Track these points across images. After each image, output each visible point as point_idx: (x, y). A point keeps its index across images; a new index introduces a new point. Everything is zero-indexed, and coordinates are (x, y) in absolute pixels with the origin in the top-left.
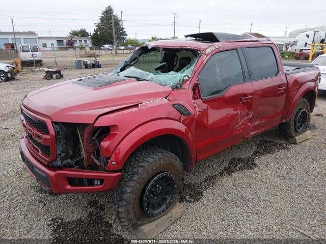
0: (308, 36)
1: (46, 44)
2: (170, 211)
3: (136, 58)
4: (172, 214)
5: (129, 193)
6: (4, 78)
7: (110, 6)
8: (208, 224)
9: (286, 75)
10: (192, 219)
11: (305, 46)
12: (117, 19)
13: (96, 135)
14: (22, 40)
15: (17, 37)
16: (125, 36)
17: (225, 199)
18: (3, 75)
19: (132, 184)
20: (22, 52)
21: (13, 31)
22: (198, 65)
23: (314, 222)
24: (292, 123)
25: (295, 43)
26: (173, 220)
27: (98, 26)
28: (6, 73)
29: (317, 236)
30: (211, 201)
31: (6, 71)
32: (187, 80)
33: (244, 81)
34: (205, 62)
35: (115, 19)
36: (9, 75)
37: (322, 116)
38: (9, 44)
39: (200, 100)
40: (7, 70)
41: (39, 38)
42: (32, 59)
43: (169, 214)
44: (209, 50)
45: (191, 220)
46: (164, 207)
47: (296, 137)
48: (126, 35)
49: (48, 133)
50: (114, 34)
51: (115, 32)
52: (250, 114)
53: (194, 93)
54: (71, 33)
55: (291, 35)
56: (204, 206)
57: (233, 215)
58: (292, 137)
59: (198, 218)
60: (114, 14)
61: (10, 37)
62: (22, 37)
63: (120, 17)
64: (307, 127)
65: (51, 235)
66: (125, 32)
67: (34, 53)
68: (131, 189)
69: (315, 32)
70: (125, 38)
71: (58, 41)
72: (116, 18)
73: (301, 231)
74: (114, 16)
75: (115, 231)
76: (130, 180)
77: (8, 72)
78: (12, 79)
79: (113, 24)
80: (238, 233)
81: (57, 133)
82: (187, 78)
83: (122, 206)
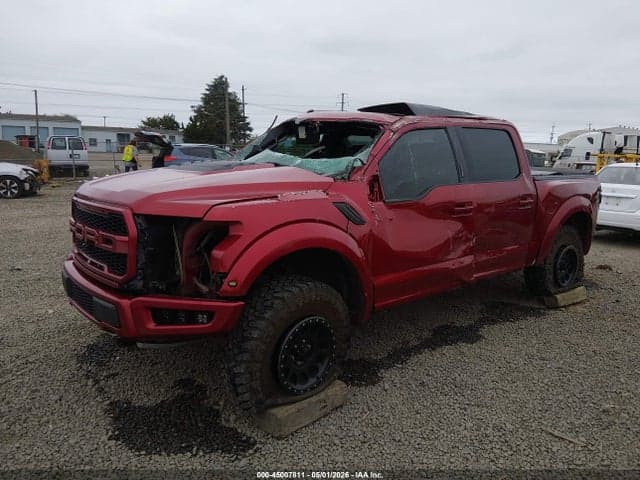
0: (591, 140)
1: (95, 140)
2: (323, 390)
3: (274, 141)
4: (327, 396)
5: (256, 339)
6: (16, 192)
7: (222, 77)
8: (391, 417)
9: (534, 180)
10: (363, 409)
11: (587, 158)
12: (234, 101)
13: (205, 242)
14: (51, 130)
15: (42, 124)
16: (248, 132)
17: (422, 384)
18: (15, 185)
19: (262, 324)
20: (53, 148)
21: (35, 114)
22: (379, 146)
23: (580, 422)
24: (549, 267)
25: (567, 153)
26: (329, 408)
27: (198, 111)
28: (21, 182)
29: (583, 439)
30: (398, 385)
31: (22, 178)
32: (360, 168)
33: (460, 181)
34: (391, 143)
35: (230, 100)
36: (27, 186)
37: (611, 269)
38: (26, 136)
39: (382, 203)
40: (24, 176)
41: (84, 128)
42: (71, 162)
43: (322, 396)
44: (397, 125)
45: (361, 411)
46: (312, 381)
47: (558, 296)
48: (251, 130)
49: (125, 232)
50: (228, 127)
51: (231, 124)
52: (470, 240)
53: (372, 192)
54: (144, 123)
55: (561, 140)
56: (384, 393)
57: (436, 407)
58: (550, 294)
59: (373, 408)
60: (230, 90)
61: (28, 124)
62: (51, 125)
63: (240, 96)
64: (578, 280)
65: (110, 424)
66: (248, 124)
67: (75, 152)
68: (260, 332)
69: (604, 133)
70: (249, 135)
71: (119, 134)
72: (232, 98)
73: (556, 433)
74: (230, 94)
75: (223, 422)
76: (258, 318)
77: (25, 181)
78: (31, 194)
79: (227, 109)
80: (443, 432)
81: (141, 231)
82: (359, 164)
83: (242, 362)
